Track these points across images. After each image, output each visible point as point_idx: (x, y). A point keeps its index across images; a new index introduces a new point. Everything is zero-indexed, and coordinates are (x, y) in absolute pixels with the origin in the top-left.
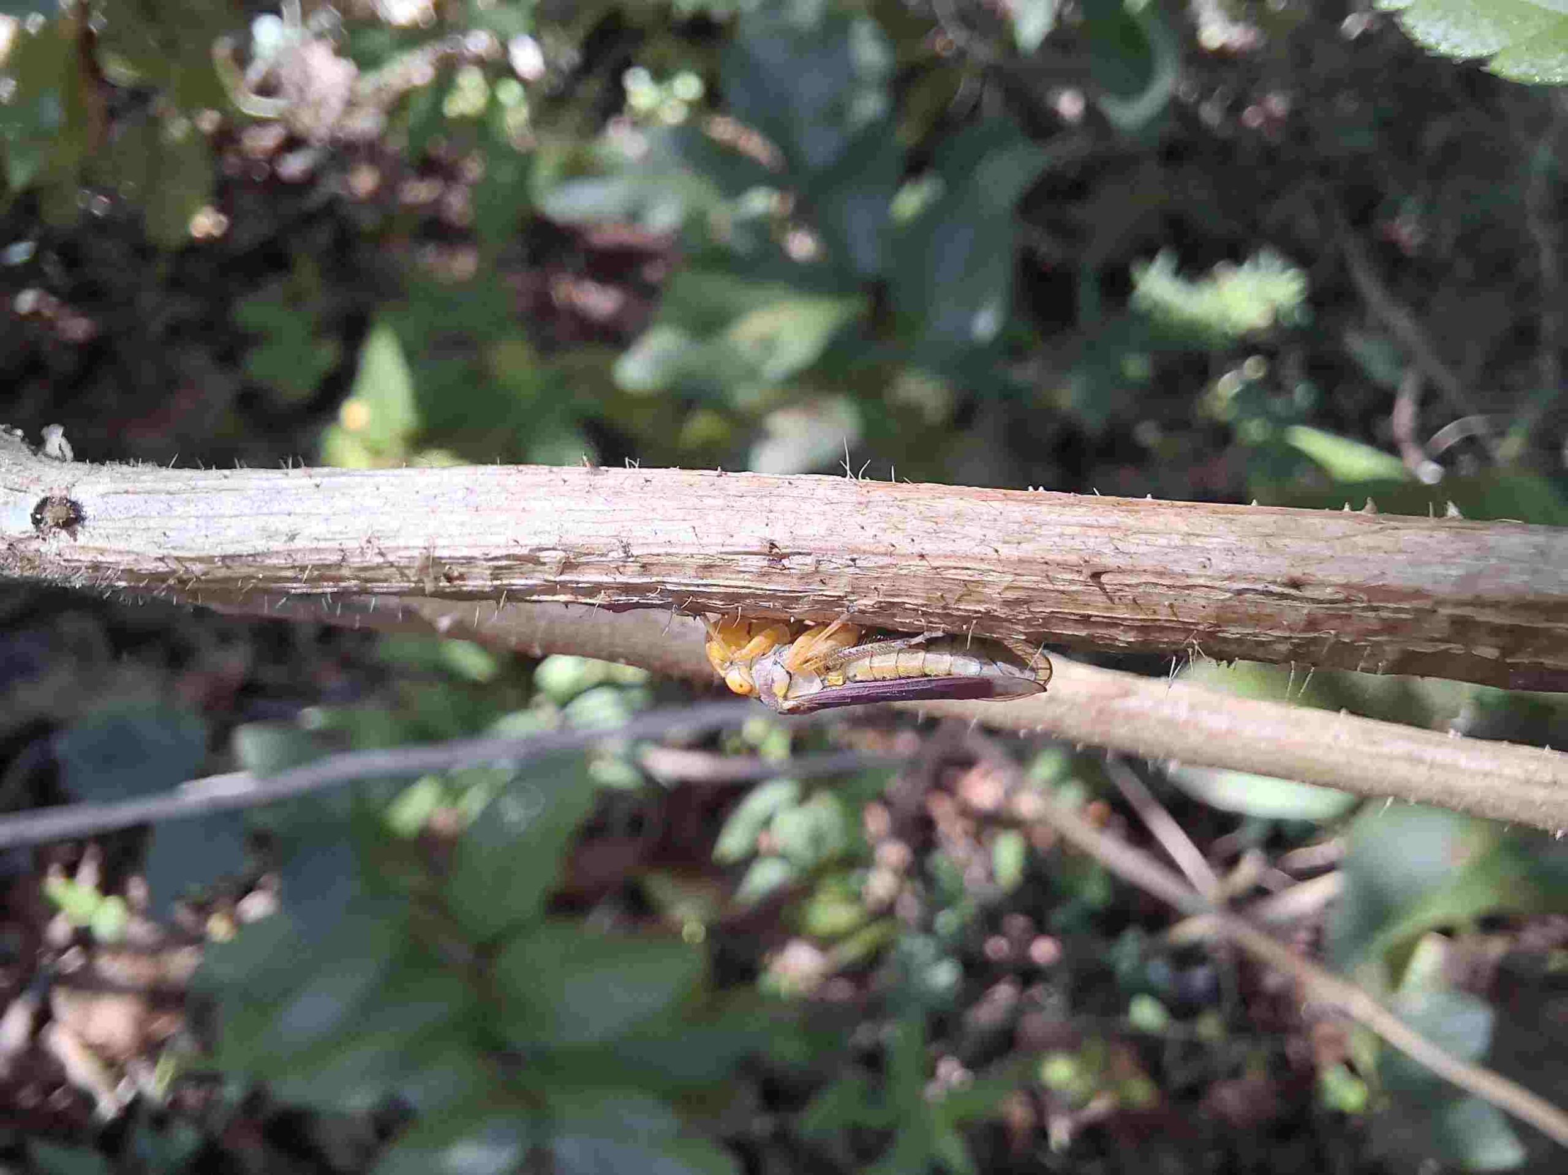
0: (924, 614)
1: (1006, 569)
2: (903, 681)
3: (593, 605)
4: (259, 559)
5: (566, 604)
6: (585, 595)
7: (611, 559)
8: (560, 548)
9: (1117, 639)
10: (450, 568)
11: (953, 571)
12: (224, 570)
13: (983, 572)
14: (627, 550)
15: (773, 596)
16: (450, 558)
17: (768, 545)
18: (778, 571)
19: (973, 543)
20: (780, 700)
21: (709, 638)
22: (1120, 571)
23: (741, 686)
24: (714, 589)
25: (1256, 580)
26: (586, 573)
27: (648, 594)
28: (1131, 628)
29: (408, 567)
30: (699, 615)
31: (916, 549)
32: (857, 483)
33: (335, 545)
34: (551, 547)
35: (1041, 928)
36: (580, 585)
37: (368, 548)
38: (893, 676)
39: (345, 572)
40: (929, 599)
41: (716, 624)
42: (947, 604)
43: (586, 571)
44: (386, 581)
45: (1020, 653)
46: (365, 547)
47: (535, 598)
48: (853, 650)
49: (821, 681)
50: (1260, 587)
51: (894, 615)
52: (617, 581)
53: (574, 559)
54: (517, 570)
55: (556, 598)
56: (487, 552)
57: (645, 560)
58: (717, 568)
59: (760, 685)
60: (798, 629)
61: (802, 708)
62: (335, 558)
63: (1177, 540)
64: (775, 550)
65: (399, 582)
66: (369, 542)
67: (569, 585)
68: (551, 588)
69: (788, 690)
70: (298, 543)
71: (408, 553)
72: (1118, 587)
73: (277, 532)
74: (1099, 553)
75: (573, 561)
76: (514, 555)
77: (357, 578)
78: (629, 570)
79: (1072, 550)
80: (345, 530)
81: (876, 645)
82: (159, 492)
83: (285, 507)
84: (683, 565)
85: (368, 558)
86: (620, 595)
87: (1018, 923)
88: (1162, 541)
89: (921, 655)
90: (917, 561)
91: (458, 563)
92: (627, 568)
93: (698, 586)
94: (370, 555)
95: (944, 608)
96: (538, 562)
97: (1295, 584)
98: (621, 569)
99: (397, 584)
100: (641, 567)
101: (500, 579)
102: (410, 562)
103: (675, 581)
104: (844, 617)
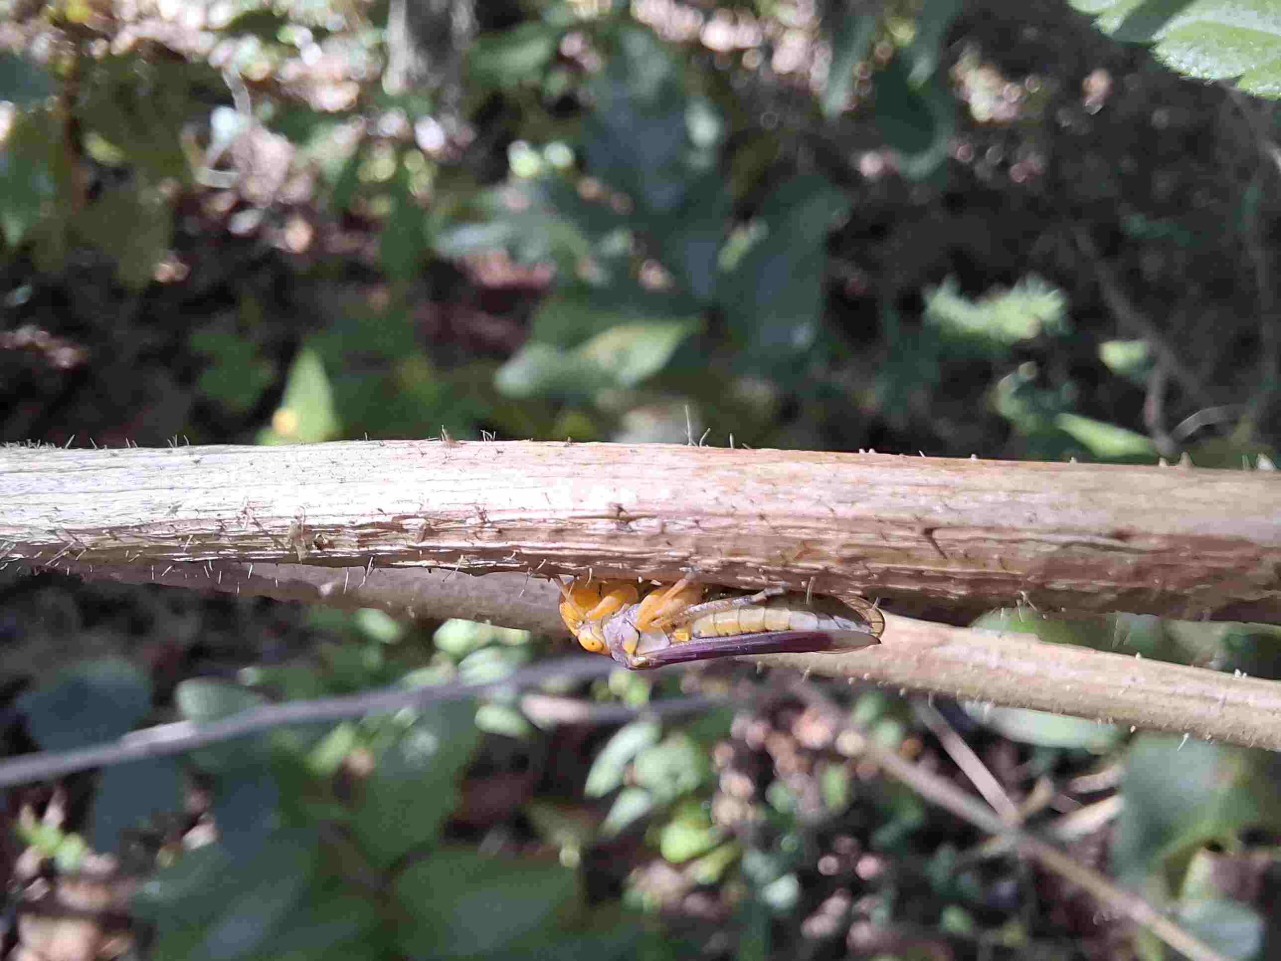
0: (765, 572)
1: (841, 527)
2: (744, 637)
3: (454, 569)
4: (144, 530)
5: (430, 569)
6: (446, 561)
7: (468, 525)
8: (420, 515)
9: (948, 593)
10: (320, 536)
11: (792, 531)
12: (112, 541)
13: (820, 531)
14: (484, 516)
15: (622, 558)
16: (319, 527)
17: (616, 509)
18: (625, 533)
19: (811, 503)
20: (630, 656)
21: (562, 599)
22: (950, 527)
23: (593, 644)
24: (566, 552)
25: (1082, 532)
26: (445, 539)
27: (504, 558)
28: (961, 582)
29: (282, 536)
30: (553, 578)
31: (755, 510)
32: (699, 450)
33: (214, 515)
34: (413, 515)
35: (865, 847)
36: (442, 551)
37: (244, 517)
38: (737, 631)
39: (224, 541)
40: (769, 558)
41: (568, 586)
42: (787, 562)
43: (445, 537)
44: (261, 549)
45: (855, 608)
46: (241, 517)
47: (400, 563)
48: (697, 608)
49: (669, 638)
50: (1085, 539)
51: (737, 574)
52: (475, 545)
53: (435, 525)
54: (383, 538)
55: (419, 563)
56: (353, 520)
57: (501, 526)
58: (568, 531)
59: (611, 644)
60: (646, 589)
61: (650, 665)
62: (213, 528)
63: (1003, 497)
64: (622, 514)
65: (274, 550)
66: (245, 512)
67: (431, 551)
68: (414, 554)
69: (637, 646)
70: (181, 515)
71: (280, 523)
72: (950, 542)
73: (160, 505)
74: (930, 511)
75: (433, 527)
76: (378, 523)
77: (235, 546)
78: (485, 536)
79: (905, 509)
80: (223, 502)
81: (719, 602)
82: (50, 470)
83: (167, 482)
84: (536, 530)
85: (244, 526)
86: (478, 559)
87: (846, 843)
88: (989, 498)
89: (762, 611)
90: (756, 522)
91: (327, 531)
92: (484, 534)
93: (551, 549)
94: (245, 525)
95: (785, 566)
96: (401, 529)
97: (1121, 536)
98: (479, 535)
99: (271, 552)
100: (496, 532)
101: (367, 546)
102: (283, 531)
103: (530, 545)
104: (689, 576)
